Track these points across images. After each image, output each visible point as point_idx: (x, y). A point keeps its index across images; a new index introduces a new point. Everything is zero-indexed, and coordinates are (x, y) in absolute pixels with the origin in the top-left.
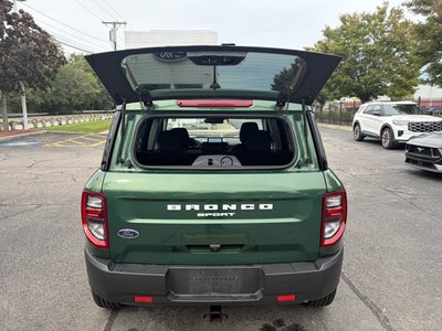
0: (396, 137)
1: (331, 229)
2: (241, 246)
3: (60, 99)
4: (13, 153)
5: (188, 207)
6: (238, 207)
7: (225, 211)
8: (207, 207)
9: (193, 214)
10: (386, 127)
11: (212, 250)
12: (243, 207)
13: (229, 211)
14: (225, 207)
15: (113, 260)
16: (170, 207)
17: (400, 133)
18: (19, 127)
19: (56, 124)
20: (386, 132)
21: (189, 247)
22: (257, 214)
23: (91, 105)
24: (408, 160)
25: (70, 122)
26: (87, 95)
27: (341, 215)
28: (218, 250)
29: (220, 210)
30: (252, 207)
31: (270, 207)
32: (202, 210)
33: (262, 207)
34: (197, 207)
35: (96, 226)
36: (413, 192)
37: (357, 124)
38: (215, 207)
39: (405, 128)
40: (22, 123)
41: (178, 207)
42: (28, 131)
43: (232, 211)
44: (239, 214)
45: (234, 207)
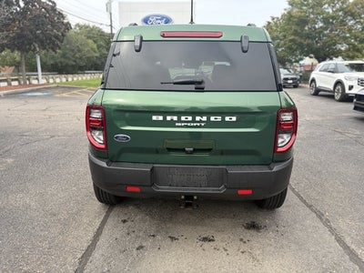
0: (347, 91)
1: (284, 140)
2: (209, 150)
3: (67, 61)
4: (31, 101)
5: (169, 118)
6: (208, 119)
7: (198, 122)
8: (183, 118)
9: (172, 124)
10: (339, 83)
11: (187, 152)
12: (212, 119)
13: (201, 121)
14: (198, 118)
15: (110, 160)
16: (154, 118)
17: (351, 88)
18: (35, 82)
19: (64, 80)
20: (339, 87)
21: (170, 150)
22: (223, 124)
23: (92, 66)
24: (355, 108)
25: (75, 79)
26: (88, 58)
27: (292, 128)
28: (191, 153)
29: (194, 121)
30: (219, 119)
31: (234, 119)
32: (179, 121)
33: (227, 119)
34: (175, 118)
35: (97, 133)
36: (358, 133)
37: (313, 80)
38: (190, 118)
39: (355, 83)
40: (37, 79)
41: (161, 118)
42: (42, 85)
43: (204, 122)
44: (209, 124)
45: (205, 119)
